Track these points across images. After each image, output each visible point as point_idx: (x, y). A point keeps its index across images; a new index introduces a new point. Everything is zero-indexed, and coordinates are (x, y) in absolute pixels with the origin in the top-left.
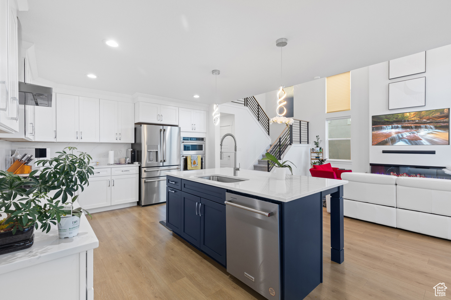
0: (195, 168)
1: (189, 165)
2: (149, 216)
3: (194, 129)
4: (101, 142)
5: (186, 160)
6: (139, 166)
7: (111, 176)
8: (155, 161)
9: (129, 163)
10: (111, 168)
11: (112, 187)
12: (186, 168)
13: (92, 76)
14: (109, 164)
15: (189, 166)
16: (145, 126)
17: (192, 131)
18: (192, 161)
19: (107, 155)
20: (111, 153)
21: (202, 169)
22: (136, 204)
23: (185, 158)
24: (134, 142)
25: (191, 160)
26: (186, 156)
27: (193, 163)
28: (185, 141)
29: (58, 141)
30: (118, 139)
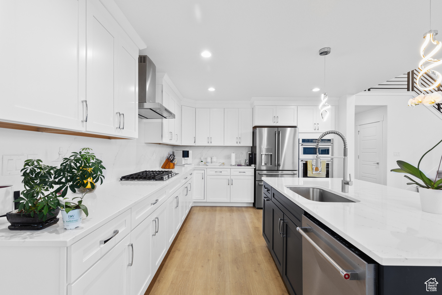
0: (318, 175)
1: (309, 171)
2: (257, 220)
3: (316, 129)
4: (225, 145)
5: (305, 165)
6: (254, 169)
7: (230, 175)
8: (270, 164)
9: (247, 165)
10: (230, 168)
11: (231, 186)
12: (305, 175)
13: (212, 89)
14: (231, 165)
15: (309, 173)
16: (266, 129)
17: (314, 131)
18: (313, 167)
19: (229, 157)
20: (233, 156)
21: (328, 177)
22: (252, 205)
23: (305, 162)
24: (252, 145)
25: (312, 165)
26: (306, 160)
27: (314, 169)
28: (305, 144)
29: (197, 145)
30: (238, 142)
